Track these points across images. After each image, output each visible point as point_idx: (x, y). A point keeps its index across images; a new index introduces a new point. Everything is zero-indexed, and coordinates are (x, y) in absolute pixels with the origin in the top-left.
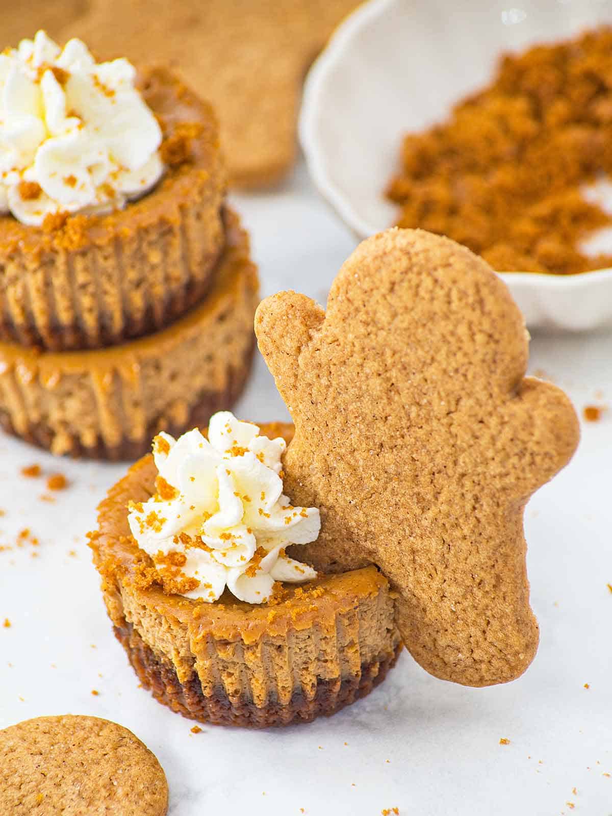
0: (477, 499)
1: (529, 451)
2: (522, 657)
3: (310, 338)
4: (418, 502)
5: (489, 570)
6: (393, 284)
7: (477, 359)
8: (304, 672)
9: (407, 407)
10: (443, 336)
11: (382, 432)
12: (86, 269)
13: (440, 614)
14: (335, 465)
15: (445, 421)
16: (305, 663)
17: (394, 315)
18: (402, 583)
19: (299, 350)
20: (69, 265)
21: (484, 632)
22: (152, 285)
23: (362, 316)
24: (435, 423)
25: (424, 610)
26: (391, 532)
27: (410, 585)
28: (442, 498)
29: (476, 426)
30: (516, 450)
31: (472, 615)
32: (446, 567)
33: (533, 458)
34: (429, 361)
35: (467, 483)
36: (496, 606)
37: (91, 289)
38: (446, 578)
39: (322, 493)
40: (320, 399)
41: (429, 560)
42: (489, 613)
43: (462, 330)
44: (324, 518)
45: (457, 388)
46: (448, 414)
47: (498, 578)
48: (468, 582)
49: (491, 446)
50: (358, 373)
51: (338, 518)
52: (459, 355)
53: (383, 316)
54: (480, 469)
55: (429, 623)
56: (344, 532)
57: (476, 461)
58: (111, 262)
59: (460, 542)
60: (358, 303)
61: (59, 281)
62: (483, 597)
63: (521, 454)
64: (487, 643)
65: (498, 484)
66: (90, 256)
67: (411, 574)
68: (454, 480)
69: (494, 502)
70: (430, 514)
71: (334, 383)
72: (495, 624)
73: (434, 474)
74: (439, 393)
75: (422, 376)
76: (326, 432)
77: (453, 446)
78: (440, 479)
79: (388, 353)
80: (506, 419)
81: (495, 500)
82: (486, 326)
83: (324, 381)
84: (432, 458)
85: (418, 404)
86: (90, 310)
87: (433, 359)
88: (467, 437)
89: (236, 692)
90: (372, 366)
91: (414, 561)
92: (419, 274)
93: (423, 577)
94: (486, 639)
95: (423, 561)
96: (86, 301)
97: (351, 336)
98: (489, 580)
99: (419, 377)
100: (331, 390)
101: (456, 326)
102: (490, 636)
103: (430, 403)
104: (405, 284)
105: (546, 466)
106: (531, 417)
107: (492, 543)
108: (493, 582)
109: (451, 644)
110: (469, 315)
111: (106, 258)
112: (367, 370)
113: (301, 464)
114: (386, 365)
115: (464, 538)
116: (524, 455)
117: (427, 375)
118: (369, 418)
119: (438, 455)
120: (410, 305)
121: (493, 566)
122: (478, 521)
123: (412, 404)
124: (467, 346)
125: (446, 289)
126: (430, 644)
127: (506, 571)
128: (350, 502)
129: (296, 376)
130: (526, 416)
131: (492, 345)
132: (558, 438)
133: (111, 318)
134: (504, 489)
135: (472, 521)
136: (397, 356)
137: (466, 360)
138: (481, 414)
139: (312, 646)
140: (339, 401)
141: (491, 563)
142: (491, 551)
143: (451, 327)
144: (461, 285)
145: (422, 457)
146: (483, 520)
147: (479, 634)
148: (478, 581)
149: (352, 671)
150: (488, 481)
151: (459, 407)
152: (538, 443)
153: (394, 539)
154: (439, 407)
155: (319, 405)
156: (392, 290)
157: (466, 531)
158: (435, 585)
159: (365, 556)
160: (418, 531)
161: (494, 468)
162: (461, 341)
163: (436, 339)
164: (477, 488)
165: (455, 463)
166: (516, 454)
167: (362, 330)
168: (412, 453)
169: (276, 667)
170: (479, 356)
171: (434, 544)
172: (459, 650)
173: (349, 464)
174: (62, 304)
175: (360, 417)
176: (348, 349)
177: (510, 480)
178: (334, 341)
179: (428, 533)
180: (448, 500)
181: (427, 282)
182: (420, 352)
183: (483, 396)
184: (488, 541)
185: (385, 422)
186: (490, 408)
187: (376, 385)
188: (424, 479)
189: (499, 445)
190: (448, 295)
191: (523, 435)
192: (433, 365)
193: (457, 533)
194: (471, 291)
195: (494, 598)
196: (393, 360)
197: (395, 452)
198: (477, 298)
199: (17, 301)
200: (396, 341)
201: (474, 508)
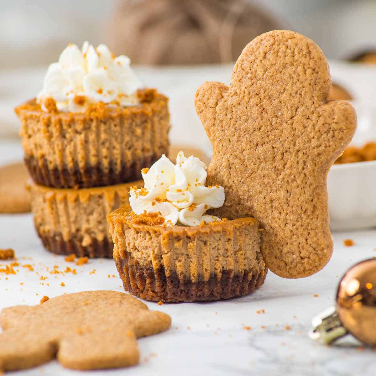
0: (305, 164)
1: (332, 129)
2: (325, 251)
3: (223, 97)
4: (275, 171)
5: (310, 203)
6: (265, 54)
7: (306, 84)
8: (216, 261)
9: (270, 119)
10: (290, 75)
11: (258, 136)
12: (105, 131)
13: (284, 235)
14: (233, 162)
15: (289, 122)
16: (217, 257)
17: (266, 70)
18: (265, 222)
19: (217, 104)
20: (98, 127)
21: (307, 240)
22: (136, 149)
23: (249, 75)
24: (284, 125)
25: (276, 235)
26: (260, 192)
27: (270, 222)
28: (287, 166)
29: (305, 121)
30: (325, 130)
31: (301, 230)
32: (288, 206)
33: (334, 133)
34: (282, 91)
35: (300, 154)
36: (313, 223)
37: (107, 144)
38: (288, 212)
39: (226, 180)
40: (227, 127)
41: (280, 204)
42: (309, 228)
43: (300, 69)
44: (227, 194)
45: (297, 102)
46: (291, 118)
47: (315, 207)
48: (299, 212)
49: (313, 130)
50: (246, 107)
51: (234, 192)
52: (298, 83)
53: (260, 72)
54: (307, 145)
55: (278, 241)
56: (237, 199)
57: (304, 141)
58: (118, 128)
59: (296, 189)
60: (247, 69)
61: (92, 137)
62: (306, 219)
63: (327, 132)
64: (308, 246)
65: (316, 151)
66: (108, 123)
67: (270, 214)
68: (293, 155)
69: (313, 163)
70: (281, 177)
71: (234, 116)
72: (312, 233)
73: (283, 154)
74: (287, 107)
75: (279, 100)
76: (229, 145)
77: (293, 136)
78: (286, 156)
79: (262, 91)
80: (321, 113)
81: (314, 162)
82: (312, 65)
83: (229, 116)
84: (283, 145)
85: (276, 116)
86: (106, 157)
87: (284, 90)
88: (301, 128)
89: (182, 273)
90: (254, 101)
91: (272, 207)
92: (279, 44)
93: (276, 214)
94: (307, 243)
95: (277, 205)
96: (104, 152)
97: (243, 88)
98: (310, 209)
99: (277, 101)
100: (232, 120)
101: (296, 68)
102: (310, 241)
103: (282, 114)
104: (272, 52)
105: (340, 136)
106: (333, 110)
107: (312, 187)
108: (312, 209)
109: (290, 250)
110: (303, 60)
111: (115, 126)
112: (251, 104)
113: (215, 168)
114: (261, 99)
115: (298, 186)
116: (329, 132)
117: (282, 98)
118: (252, 130)
119: (286, 142)
120: (274, 63)
121: (312, 200)
122: (305, 175)
123: (273, 117)
124: (302, 78)
125: (292, 49)
126: (279, 255)
127: (318, 203)
128: (240, 181)
129: (215, 119)
130: (330, 109)
131: (315, 75)
132: (347, 119)
133: (116, 164)
134: (319, 155)
135: (302, 175)
136: (266, 93)
137: (301, 85)
138: (308, 114)
139: (221, 245)
140: (236, 125)
141: (311, 198)
142: (311, 192)
143: (294, 69)
144: (300, 46)
145: (278, 145)
146: (308, 174)
147: (304, 240)
148: (304, 210)
149: (239, 269)
150: (311, 151)
151: (297, 113)
152: (336, 123)
153: (262, 196)
154: (287, 115)
155: (226, 131)
156: (265, 57)
157: (299, 182)
158: (283, 217)
159: (247, 212)
160: (274, 188)
161: (314, 143)
162: (299, 75)
163: (286, 77)
164: (306, 156)
165: (294, 145)
166: (326, 132)
167: (249, 83)
168: (273, 144)
169: (203, 254)
170: (308, 82)
171: (282, 193)
172: (293, 254)
173: (240, 159)
174: (93, 152)
175: (247, 131)
176: (242, 95)
177: (322, 148)
178: (235, 94)
179: (279, 188)
180: (290, 166)
181: (283, 48)
182: (278, 87)
183: (309, 104)
184: (310, 187)
185: (259, 131)
186: (312, 109)
187: (255, 111)
188: (278, 157)
189: (317, 128)
190: (293, 52)
191: (329, 121)
192: (285, 93)
193: (295, 184)
194: (304, 48)
195: (312, 219)
196: (264, 95)
197: (264, 146)
198: (307, 51)
199: (71, 153)
200: (266, 84)
201: (303, 169)
